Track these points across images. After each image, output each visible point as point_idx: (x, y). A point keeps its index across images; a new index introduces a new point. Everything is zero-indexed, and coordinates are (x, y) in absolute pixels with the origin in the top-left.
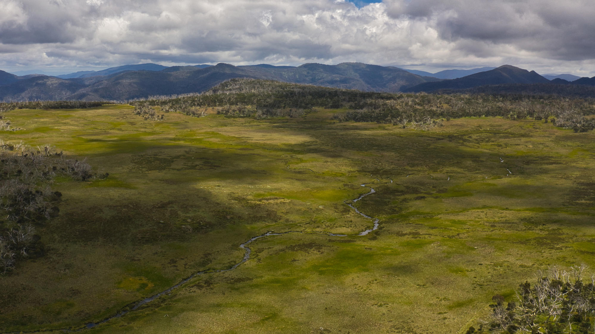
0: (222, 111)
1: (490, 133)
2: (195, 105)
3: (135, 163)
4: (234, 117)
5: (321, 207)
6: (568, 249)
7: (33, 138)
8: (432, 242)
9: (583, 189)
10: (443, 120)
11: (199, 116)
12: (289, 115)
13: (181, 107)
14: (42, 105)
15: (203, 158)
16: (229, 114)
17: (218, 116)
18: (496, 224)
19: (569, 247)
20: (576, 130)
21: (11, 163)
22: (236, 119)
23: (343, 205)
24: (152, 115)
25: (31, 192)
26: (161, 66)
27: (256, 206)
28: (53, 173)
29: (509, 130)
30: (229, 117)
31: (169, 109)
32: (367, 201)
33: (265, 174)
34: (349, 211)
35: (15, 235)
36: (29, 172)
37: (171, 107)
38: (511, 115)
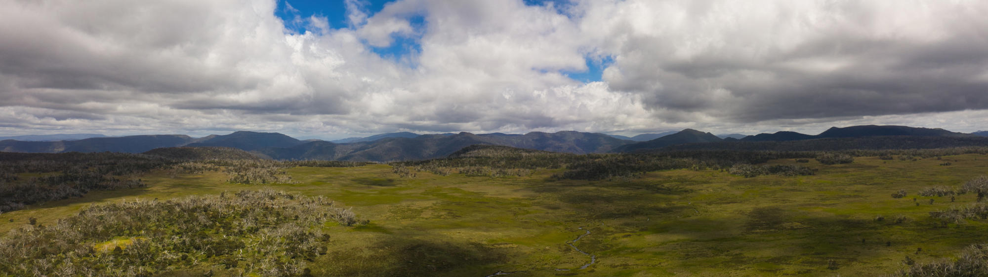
0: (464, 171)
1: (679, 182)
2: (441, 166)
3: (391, 212)
4: (473, 176)
5: (547, 248)
6: (750, 269)
7: (309, 190)
8: (640, 271)
9: (757, 221)
10: (640, 174)
11: (445, 174)
12: (518, 175)
13: (430, 167)
14: (318, 163)
15: (447, 210)
16: (469, 174)
17: (460, 175)
18: (689, 253)
19: (751, 268)
20: (746, 176)
21: (290, 210)
22: (475, 178)
23: (565, 245)
24: (407, 174)
25: (305, 234)
26: (415, 134)
27: (489, 249)
28: (324, 218)
29: (693, 179)
30: (469, 176)
31: (421, 168)
32: (583, 241)
33: (498, 223)
34: (570, 250)
35: (289, 268)
36: (305, 217)
37: (422, 168)
38: (694, 167)
